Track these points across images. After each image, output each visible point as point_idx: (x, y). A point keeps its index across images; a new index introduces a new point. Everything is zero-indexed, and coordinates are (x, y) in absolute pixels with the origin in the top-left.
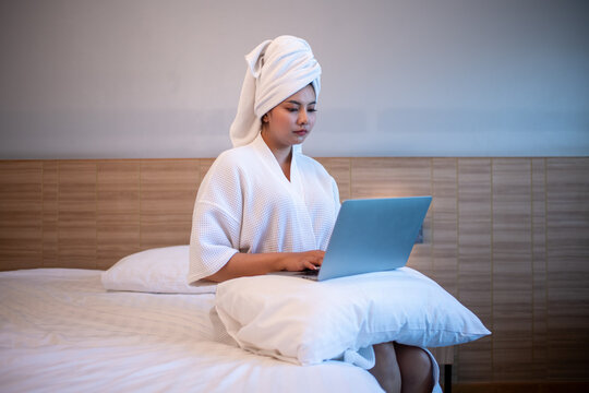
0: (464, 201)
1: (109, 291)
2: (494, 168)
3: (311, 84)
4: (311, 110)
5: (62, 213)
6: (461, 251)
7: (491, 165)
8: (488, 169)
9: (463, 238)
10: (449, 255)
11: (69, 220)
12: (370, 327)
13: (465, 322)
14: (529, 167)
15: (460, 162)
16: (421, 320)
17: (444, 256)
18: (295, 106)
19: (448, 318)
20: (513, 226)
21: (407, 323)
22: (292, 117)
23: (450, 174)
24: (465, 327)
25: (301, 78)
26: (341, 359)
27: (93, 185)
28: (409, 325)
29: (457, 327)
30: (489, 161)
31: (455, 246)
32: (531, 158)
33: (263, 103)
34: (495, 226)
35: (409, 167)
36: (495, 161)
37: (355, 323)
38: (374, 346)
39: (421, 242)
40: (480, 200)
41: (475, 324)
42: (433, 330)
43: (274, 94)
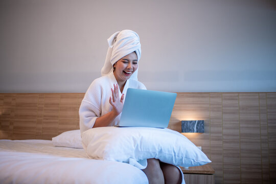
0: (226, 113)
1: (56, 146)
2: (240, 97)
3: (135, 52)
4: (134, 63)
5: (45, 116)
6: (224, 137)
7: (238, 96)
8: (237, 98)
9: (225, 131)
10: (219, 139)
11: (47, 119)
12: (141, 148)
13: (197, 155)
14: (258, 97)
15: (223, 95)
16: (170, 150)
17: (216, 140)
18: (126, 61)
19: (187, 152)
20: (250, 126)
21: (161, 150)
22: (125, 65)
23: (219, 100)
24: (197, 157)
25: (130, 49)
26: (128, 162)
27: (58, 104)
28: (163, 150)
29: (192, 156)
30: (237, 94)
31: (221, 135)
32: (259, 93)
33: (114, 58)
34: (241, 125)
35: (199, 97)
36: (240, 94)
37: (133, 145)
38: (147, 159)
39: (203, 132)
40: (234, 113)
41: (202, 156)
42: (178, 156)
43: (117, 56)
